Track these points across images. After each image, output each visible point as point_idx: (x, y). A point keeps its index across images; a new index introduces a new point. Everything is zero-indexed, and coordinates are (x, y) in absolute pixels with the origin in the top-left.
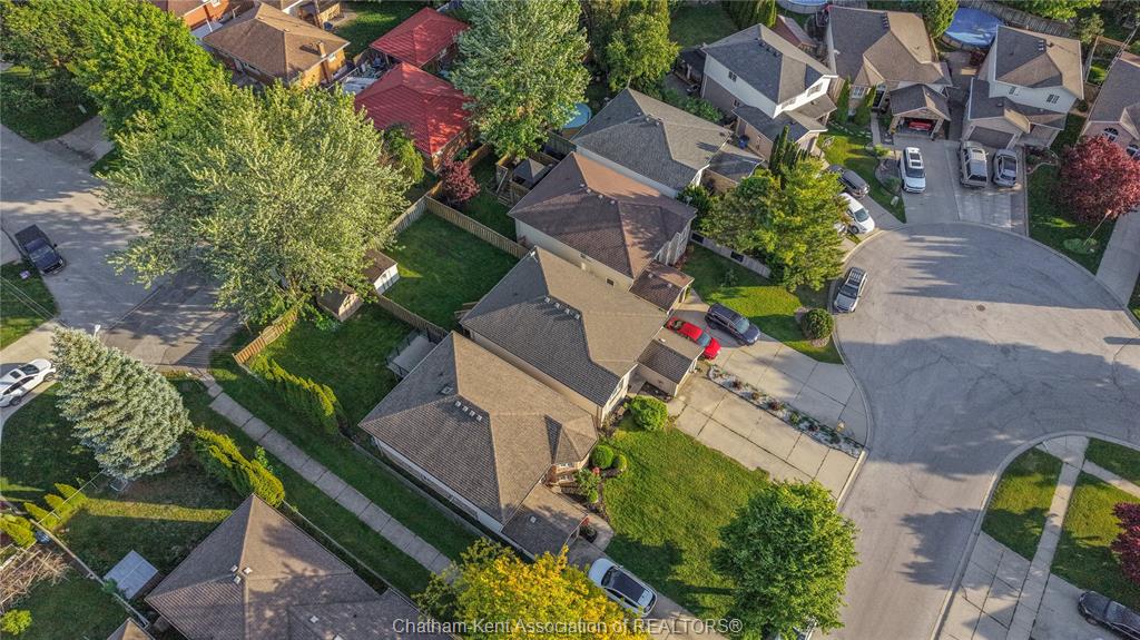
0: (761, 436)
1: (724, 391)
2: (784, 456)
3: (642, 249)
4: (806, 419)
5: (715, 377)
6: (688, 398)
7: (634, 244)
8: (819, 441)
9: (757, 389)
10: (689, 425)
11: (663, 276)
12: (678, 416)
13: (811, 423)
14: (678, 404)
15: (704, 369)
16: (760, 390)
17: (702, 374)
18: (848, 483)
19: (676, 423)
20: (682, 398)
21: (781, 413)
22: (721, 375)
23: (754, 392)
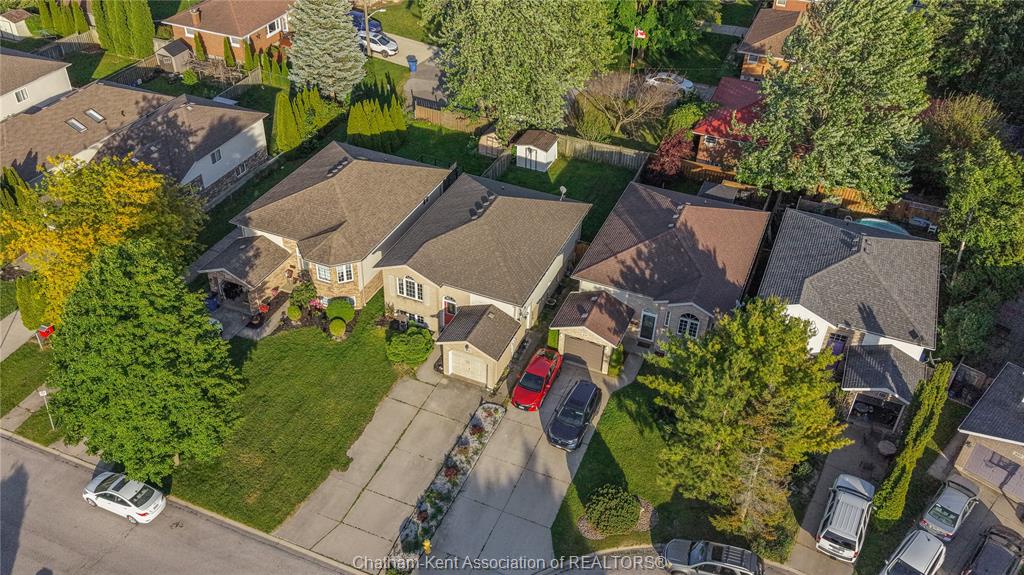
0: (401, 460)
1: (466, 420)
2: (373, 486)
3: (622, 272)
4: (439, 510)
5: (485, 410)
6: (445, 387)
7: (623, 263)
8: (404, 527)
9: (476, 453)
10: (404, 389)
11: (595, 310)
12: (414, 377)
13: (434, 517)
14: (435, 378)
15: (495, 399)
16: (476, 457)
17: (487, 397)
18: (335, 564)
19: (405, 378)
20: (445, 381)
21: (442, 480)
22: (490, 415)
23: (471, 450)
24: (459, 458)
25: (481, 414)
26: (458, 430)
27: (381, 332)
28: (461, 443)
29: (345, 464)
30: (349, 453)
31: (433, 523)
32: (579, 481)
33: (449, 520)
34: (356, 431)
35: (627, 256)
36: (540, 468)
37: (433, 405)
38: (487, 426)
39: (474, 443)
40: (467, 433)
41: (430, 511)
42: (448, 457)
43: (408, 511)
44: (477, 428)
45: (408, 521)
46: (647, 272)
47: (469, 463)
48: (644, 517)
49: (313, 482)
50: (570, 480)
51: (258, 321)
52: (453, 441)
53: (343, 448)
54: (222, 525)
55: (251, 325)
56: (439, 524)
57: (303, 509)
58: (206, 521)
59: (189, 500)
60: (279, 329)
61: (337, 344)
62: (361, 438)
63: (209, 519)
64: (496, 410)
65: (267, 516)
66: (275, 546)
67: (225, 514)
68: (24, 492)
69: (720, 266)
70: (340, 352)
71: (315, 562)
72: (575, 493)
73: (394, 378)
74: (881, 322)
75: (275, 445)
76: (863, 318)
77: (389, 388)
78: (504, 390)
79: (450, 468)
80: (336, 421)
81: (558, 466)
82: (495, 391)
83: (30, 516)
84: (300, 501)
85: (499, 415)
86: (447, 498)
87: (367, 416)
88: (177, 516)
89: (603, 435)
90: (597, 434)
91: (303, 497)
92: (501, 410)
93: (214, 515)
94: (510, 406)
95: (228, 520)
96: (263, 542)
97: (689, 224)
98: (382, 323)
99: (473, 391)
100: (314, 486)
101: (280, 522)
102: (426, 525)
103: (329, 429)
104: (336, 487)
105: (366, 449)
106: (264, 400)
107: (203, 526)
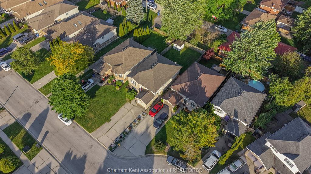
0: (121, 123)
1: (138, 116)
2: (113, 127)
3: (181, 88)
4: (125, 136)
5: (143, 114)
8: (117, 139)
9: (137, 124)
10: (127, 105)
11: (173, 96)
12: (130, 103)
13: (123, 138)
14: (134, 104)
15: (146, 112)
16: (137, 125)
17: (144, 111)
18: (101, 143)
19: (128, 102)
20: (136, 105)
21: (128, 129)
22: (143, 116)
23: (136, 123)
24: (133, 125)
25: (141, 115)
26: (135, 118)
27: (127, 90)
28: (135, 122)
29: (109, 121)
30: (111, 118)
31: (123, 139)
32: (156, 136)
33: (126, 139)
34: (114, 113)
35: (183, 85)
36: (149, 131)
37: (132, 111)
38: (142, 118)
39: (137, 122)
40: (137, 119)
41: (123, 136)
42: (131, 124)
43: (118, 135)
44: (139, 119)
45: (118, 137)
46: (187, 90)
47: (135, 126)
48: (167, 148)
49: (102, 123)
50: (155, 136)
51: (102, 82)
52: (133, 120)
53: (110, 117)
54: (82, 129)
55: (100, 82)
56: (124, 139)
57: (98, 129)
58: (79, 128)
59: (77, 122)
60: (106, 85)
61: (117, 91)
62: (114, 115)
63: (80, 127)
64: (145, 115)
65: (91, 129)
66: (90, 136)
67: (83, 127)
68: (47, 113)
69: (205, 91)
70: (117, 93)
71: (97, 142)
72: (155, 139)
73: (126, 102)
74: (238, 115)
75: (97, 113)
76: (235, 113)
77: (124, 104)
78: (148, 110)
79: (131, 127)
80: (110, 110)
81: (153, 132)
82: (146, 110)
83: (48, 118)
84: (98, 128)
85: (145, 116)
86: (128, 134)
87: (117, 110)
88: (74, 125)
89: (166, 126)
90: (165, 126)
91: (99, 126)
92: (146, 115)
93: (81, 126)
94: (148, 114)
95: (83, 128)
96: (88, 135)
97: (201, 79)
98: (127, 88)
99: (142, 109)
100: (102, 124)
101: (93, 131)
102: (121, 139)
103: (108, 111)
104: (106, 125)
105: (114, 118)
106: (98, 101)
107: (79, 129)
